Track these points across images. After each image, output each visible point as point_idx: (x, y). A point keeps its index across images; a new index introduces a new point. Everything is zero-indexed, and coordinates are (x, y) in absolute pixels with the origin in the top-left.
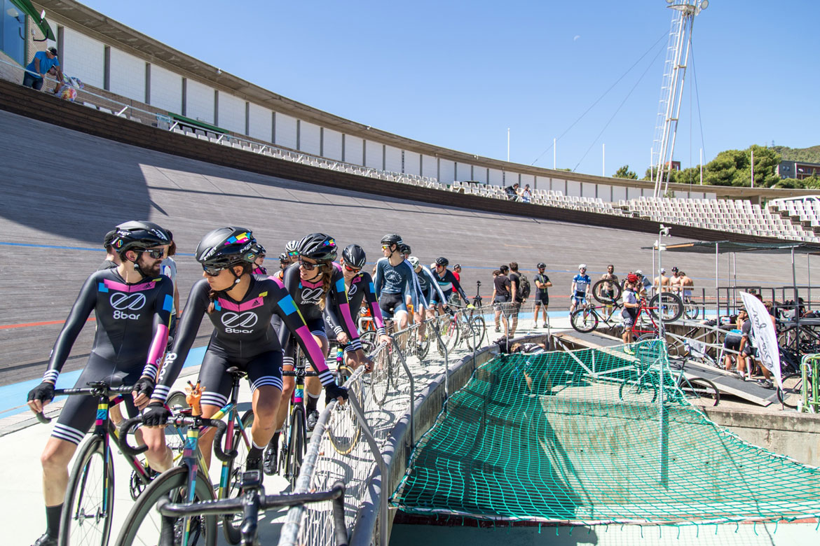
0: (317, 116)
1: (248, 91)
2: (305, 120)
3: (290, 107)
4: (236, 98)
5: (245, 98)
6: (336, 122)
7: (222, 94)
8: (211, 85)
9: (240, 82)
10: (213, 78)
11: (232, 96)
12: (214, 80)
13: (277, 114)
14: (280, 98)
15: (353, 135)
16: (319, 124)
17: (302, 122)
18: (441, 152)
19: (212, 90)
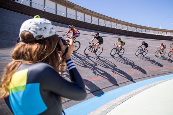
0: (97, 15)
1: (76, 7)
2: (94, 16)
3: (89, 12)
4: (72, 10)
5: (75, 10)
6: (102, 17)
7: (68, 9)
8: (65, 6)
9: (74, 4)
10: (65, 3)
11: (71, 9)
12: (66, 4)
13: (85, 15)
14: (86, 9)
15: (108, 21)
16: (98, 18)
17: (93, 17)
18: (132, 25)
19: (65, 7)
